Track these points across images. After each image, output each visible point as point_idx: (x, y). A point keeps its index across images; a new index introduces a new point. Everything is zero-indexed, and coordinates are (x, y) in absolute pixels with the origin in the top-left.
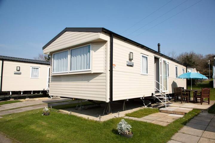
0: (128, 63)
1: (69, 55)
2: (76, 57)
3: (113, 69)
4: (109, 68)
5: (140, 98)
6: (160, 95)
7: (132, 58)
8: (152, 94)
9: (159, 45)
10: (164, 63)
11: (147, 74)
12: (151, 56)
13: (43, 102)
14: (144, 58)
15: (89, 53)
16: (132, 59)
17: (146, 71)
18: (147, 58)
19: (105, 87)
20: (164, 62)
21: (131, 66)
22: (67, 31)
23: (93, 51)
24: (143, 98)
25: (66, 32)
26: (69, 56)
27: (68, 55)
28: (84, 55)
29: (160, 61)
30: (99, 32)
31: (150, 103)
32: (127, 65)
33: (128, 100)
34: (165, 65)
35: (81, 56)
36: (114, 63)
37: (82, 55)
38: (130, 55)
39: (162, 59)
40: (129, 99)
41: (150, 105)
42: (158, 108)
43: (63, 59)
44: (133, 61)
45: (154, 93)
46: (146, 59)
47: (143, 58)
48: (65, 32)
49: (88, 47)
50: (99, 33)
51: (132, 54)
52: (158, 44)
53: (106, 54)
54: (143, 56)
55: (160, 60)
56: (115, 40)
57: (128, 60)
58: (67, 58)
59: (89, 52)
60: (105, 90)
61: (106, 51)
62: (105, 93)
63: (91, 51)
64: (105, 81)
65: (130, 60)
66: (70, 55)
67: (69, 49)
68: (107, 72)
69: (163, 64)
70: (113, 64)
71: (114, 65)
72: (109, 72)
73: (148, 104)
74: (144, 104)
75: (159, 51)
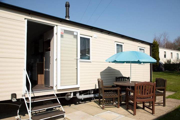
29: (55, 32)
55: (55, 29)
74: (18, 111)
75: (67, 16)
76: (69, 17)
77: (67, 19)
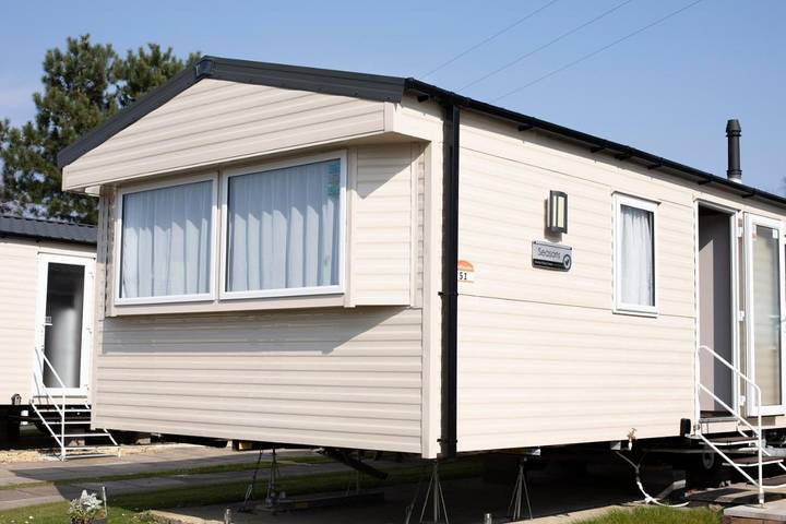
0: (542, 253)
1: (219, 206)
2: (259, 217)
3: (461, 287)
4: (437, 284)
5: (608, 444)
6: (736, 434)
7: (561, 225)
8: (686, 425)
9: (733, 132)
10: (762, 242)
11: (651, 309)
12: (679, 205)
13: (19, 473)
14: (637, 220)
15: (331, 203)
16: (565, 230)
17: (646, 293)
18: (649, 215)
19: (415, 380)
20: (764, 232)
21: (559, 267)
22: (208, 76)
23: (354, 193)
24: (624, 443)
25: (205, 83)
26: (219, 214)
27: (215, 208)
28: (304, 213)
29: (736, 232)
30: (389, 100)
31: (682, 483)
32: (537, 263)
33: (538, 452)
34: (766, 255)
35: (287, 214)
36: (463, 253)
37: (295, 212)
38: (549, 206)
39: (747, 219)
40: (543, 448)
41: (681, 491)
42: (718, 507)
43: (183, 226)
44: (565, 240)
45: (695, 419)
46: (645, 221)
47: (628, 217)
48: (198, 79)
49: (325, 169)
50: (389, 105)
51: (561, 199)
52: (730, 123)
53: (423, 211)
54: (624, 208)
55: (734, 221)
56: (470, 135)
57: (540, 236)
58: (205, 222)
59: (335, 195)
60: (415, 396)
61: (422, 195)
62: (416, 412)
63: (343, 190)
64: (416, 348)
65: (553, 232)
66: (225, 207)
67: (220, 175)
68: (429, 302)
69: (755, 249)
70: (460, 257)
71: (466, 264)
72: (437, 304)
73: (665, 487)
74: (639, 484)
75: (733, 168)
76: (740, 172)
77: (736, 180)
